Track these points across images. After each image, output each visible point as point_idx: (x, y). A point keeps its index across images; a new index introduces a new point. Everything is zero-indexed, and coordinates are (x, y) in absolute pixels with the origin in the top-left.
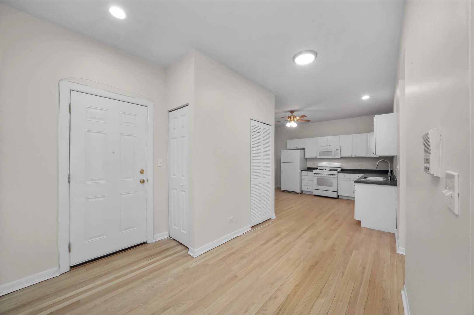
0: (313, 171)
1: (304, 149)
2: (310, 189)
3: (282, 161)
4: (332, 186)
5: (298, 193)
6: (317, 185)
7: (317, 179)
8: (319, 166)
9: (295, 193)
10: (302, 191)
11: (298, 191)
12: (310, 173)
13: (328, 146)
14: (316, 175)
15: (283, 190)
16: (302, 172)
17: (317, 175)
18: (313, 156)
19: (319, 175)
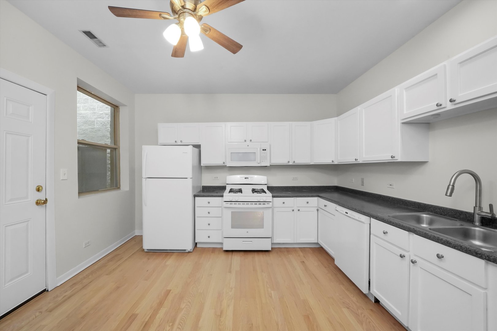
0: (222, 196)
1: (198, 147)
2: (216, 238)
3: (144, 175)
4: (261, 226)
5: (187, 251)
6: (233, 227)
7: (233, 213)
8: (227, 183)
9: (182, 253)
10: (196, 244)
11: (189, 247)
12: (215, 201)
13: (248, 142)
14: (228, 205)
15: (147, 250)
16: (196, 198)
17: (233, 205)
18: (218, 162)
19: (237, 205)
